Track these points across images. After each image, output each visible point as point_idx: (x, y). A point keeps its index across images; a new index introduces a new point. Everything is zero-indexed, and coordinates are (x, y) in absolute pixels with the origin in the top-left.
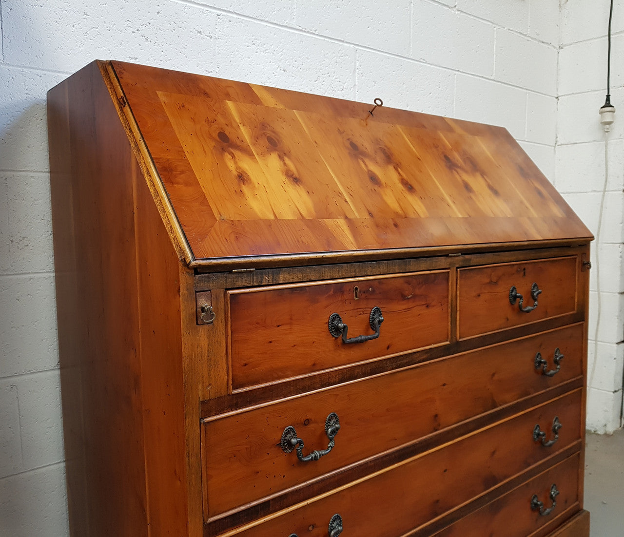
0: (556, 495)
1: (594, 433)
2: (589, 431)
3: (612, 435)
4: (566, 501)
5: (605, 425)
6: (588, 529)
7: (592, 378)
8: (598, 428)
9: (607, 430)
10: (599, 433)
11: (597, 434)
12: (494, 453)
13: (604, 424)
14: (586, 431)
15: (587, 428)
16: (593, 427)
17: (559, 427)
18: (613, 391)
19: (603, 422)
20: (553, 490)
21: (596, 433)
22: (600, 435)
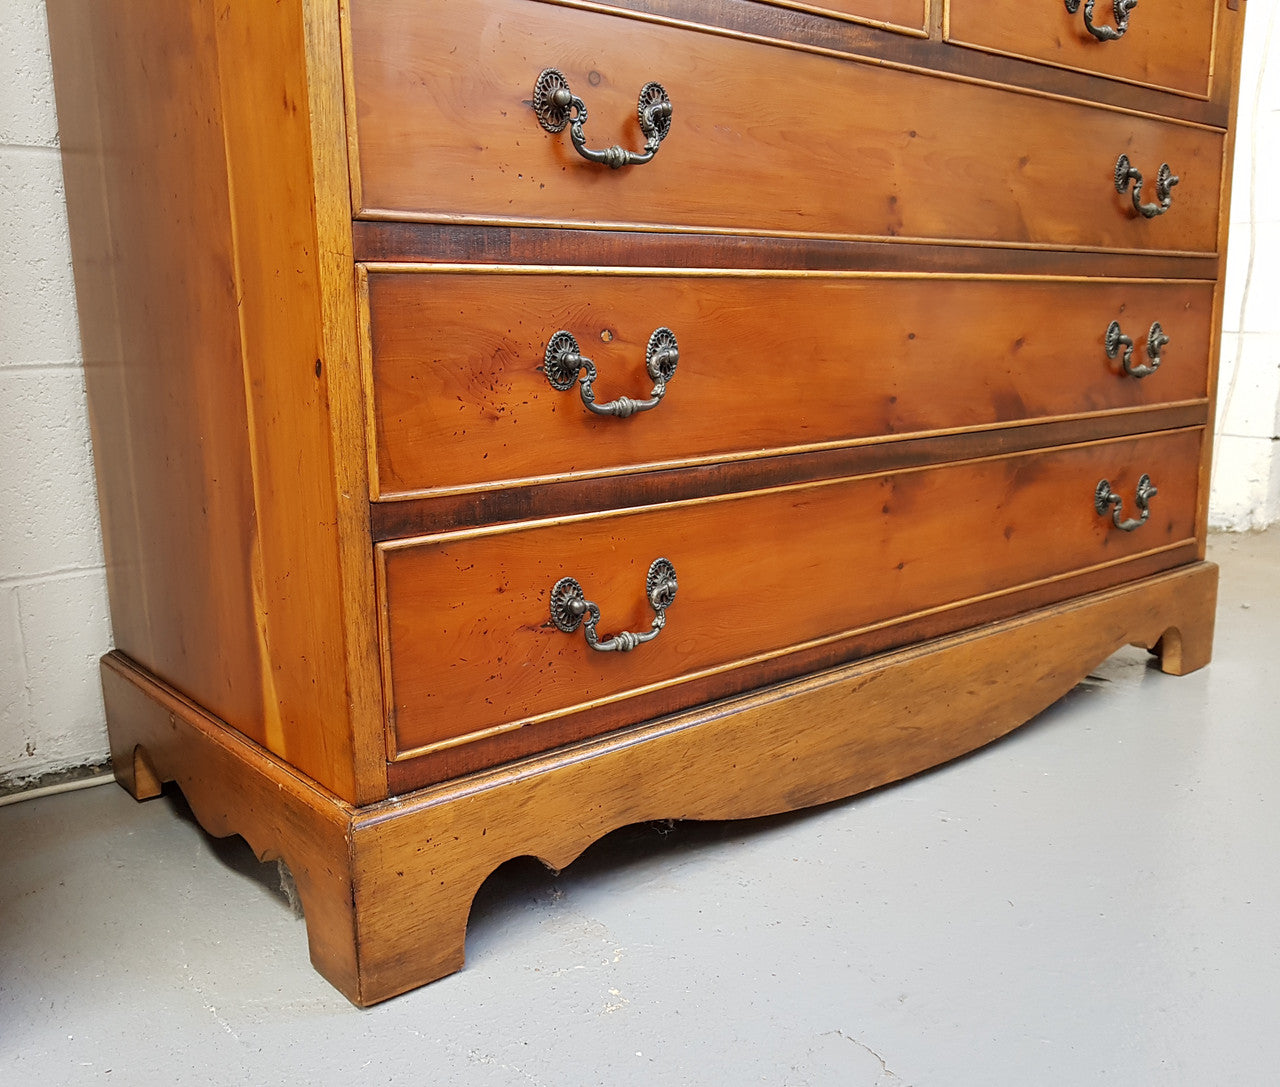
0: (1149, 496)
1: (1227, 532)
2: (1217, 531)
3: (1265, 530)
4: (1170, 528)
5: (1252, 512)
6: (1213, 600)
7: (1225, 413)
8: (1236, 520)
9: (1254, 521)
10: (1237, 529)
11: (1234, 532)
12: (1019, 343)
13: (1248, 511)
14: (1209, 530)
15: (1211, 522)
16: (1226, 520)
17: (1162, 343)
18: (1273, 436)
19: (1247, 505)
20: (1144, 486)
21: (1231, 530)
22: (1240, 533)
